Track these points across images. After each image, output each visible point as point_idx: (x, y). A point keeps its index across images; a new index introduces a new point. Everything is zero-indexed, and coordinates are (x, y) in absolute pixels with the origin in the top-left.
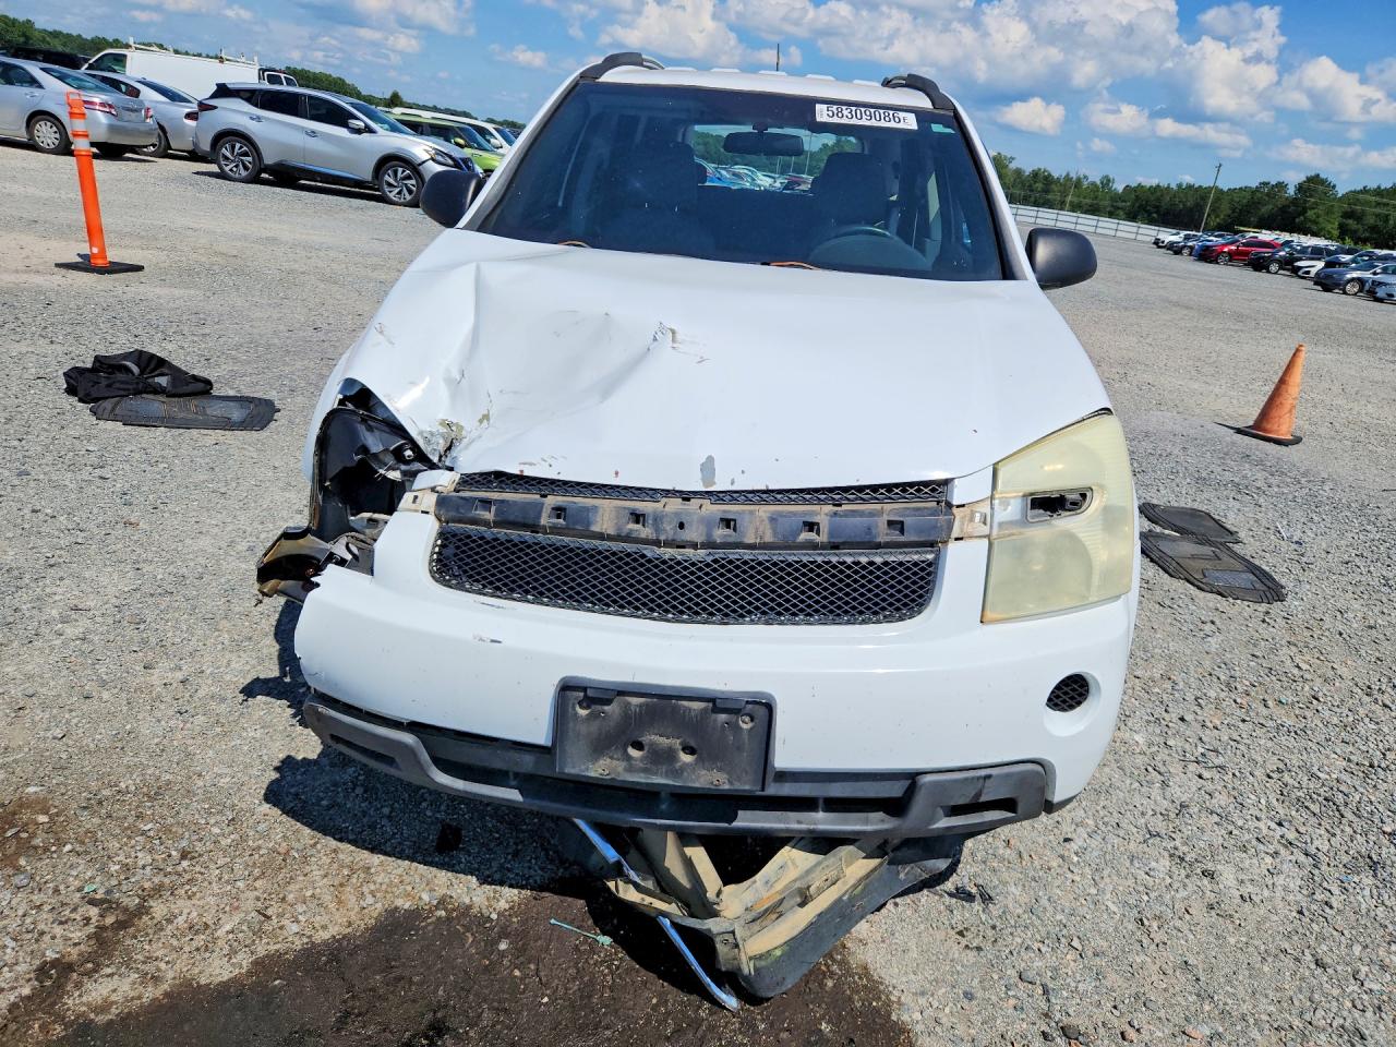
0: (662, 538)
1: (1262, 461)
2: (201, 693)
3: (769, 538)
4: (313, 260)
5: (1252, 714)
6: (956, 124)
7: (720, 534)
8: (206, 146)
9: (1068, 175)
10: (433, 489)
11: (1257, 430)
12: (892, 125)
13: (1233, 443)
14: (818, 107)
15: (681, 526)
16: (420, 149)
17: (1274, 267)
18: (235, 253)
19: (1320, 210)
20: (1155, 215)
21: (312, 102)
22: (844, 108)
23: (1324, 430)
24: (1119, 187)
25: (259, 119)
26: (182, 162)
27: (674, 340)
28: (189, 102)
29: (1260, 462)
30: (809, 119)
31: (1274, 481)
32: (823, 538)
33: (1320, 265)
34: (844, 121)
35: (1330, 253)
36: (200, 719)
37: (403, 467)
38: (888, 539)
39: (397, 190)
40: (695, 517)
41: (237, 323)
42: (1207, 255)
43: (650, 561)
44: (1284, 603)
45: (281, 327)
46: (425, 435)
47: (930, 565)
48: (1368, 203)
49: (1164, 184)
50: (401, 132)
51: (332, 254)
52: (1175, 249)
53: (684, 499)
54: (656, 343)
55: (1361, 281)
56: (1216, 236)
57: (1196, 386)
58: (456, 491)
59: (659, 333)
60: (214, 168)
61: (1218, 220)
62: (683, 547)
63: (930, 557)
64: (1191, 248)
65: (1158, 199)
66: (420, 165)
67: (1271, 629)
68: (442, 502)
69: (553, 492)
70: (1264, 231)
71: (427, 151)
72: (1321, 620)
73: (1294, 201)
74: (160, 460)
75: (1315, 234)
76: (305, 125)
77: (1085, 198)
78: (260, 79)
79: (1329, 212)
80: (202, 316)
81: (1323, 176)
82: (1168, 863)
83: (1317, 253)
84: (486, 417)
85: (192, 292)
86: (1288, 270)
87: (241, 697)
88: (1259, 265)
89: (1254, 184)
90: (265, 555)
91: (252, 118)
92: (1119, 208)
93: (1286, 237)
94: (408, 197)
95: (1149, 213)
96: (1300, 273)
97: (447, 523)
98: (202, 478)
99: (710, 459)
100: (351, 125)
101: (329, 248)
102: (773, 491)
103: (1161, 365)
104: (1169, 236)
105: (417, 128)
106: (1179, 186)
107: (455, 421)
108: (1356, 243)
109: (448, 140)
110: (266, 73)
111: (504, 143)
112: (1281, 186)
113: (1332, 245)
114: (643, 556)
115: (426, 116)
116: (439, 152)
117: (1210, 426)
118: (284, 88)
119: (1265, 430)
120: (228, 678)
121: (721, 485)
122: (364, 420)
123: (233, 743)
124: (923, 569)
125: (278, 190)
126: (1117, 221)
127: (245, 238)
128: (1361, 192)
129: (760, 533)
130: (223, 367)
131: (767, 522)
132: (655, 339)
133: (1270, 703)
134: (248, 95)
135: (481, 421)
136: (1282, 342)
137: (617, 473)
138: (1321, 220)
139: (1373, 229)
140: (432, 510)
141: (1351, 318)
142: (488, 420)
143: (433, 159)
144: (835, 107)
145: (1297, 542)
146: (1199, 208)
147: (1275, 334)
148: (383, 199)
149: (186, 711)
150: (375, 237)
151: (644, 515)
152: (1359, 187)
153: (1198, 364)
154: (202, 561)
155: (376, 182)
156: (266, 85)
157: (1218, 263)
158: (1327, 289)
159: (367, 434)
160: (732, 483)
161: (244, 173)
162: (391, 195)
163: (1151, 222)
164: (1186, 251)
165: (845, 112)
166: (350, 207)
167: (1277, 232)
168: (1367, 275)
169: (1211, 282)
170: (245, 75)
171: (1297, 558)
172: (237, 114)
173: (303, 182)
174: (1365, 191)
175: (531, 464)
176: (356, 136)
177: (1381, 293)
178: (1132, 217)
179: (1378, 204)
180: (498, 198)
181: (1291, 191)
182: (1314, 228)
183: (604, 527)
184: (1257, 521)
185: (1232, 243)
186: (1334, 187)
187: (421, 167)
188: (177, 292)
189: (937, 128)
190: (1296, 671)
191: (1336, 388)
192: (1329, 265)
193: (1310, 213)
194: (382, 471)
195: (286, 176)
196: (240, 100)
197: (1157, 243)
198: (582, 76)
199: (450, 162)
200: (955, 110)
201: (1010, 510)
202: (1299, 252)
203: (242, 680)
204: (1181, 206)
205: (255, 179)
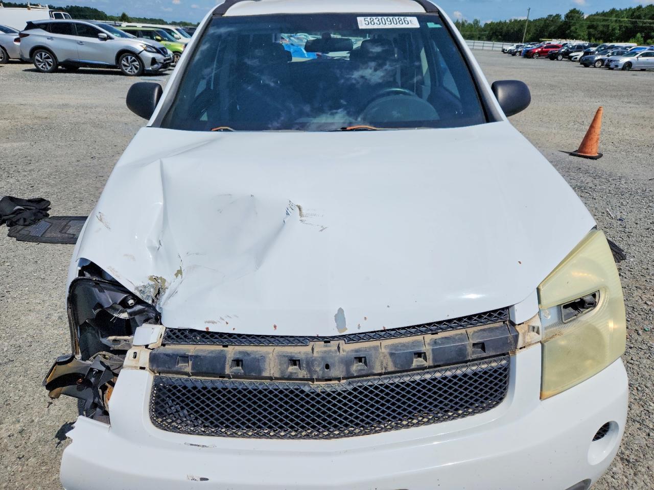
0: (315, 377)
1: (587, 171)
2: (33, 438)
3: (391, 368)
4: (88, 114)
5: (633, 341)
6: (441, 22)
7: (356, 367)
8: (27, 56)
9: (457, 21)
10: (147, 346)
11: (581, 152)
12: (404, 26)
13: (571, 162)
14: (359, 19)
15: (327, 367)
16: (138, 44)
17: (560, 57)
18: (46, 116)
19: (577, 26)
20: (500, 37)
21: (78, 26)
22: (374, 18)
23: (610, 147)
24: (482, 24)
25: (51, 38)
26: (17, 65)
27: (301, 215)
28: (15, 32)
29: (587, 172)
30: (355, 28)
31: (596, 182)
32: (430, 362)
33: (581, 54)
34: (376, 27)
35: (585, 48)
36: (32, 460)
37: (129, 311)
38: (474, 356)
39: (130, 68)
40: (336, 359)
41: (48, 160)
42: (528, 55)
43: (307, 395)
44: (626, 261)
45: (73, 159)
46: (140, 289)
47: (505, 370)
48: (598, 20)
49: (503, 21)
50: (127, 37)
51: (99, 110)
52: (513, 53)
53: (326, 342)
54: (289, 216)
55: (602, 61)
56: (531, 45)
57: (543, 130)
58: (163, 345)
59: (290, 209)
60: (32, 66)
61: (530, 36)
62: (330, 380)
63: (504, 362)
64: (520, 52)
65: (501, 29)
66: (139, 53)
67: (625, 280)
68: (154, 359)
69: (232, 344)
70: (553, 40)
71: (142, 46)
72: (647, 269)
73: (565, 23)
74: (6, 260)
75: (576, 38)
76: (77, 39)
77: (466, 31)
78: (51, 17)
79: (581, 26)
80: (29, 158)
81: (577, 9)
82: (622, 466)
83: (579, 48)
84: (179, 272)
85: (23, 143)
86: (566, 58)
87: (57, 440)
88: (553, 57)
89: (545, 16)
90: (47, 377)
91: (48, 39)
92: (483, 35)
93: (564, 41)
94: (136, 71)
95: (497, 36)
96: (572, 59)
97: (160, 373)
98: (30, 269)
99: (341, 311)
100: (100, 37)
101: (96, 107)
102: (388, 330)
103: (523, 120)
104: (510, 47)
105: (136, 33)
106: (510, 21)
107: (159, 276)
108: (596, 40)
109: (152, 38)
110: (53, 13)
111: (181, 36)
112: (558, 16)
113: (586, 43)
114: (303, 392)
115: (139, 26)
116: (148, 46)
117: (556, 153)
118: (64, 20)
119: (585, 153)
120: (48, 423)
121: (351, 330)
122: (97, 284)
123: (54, 477)
124: (501, 374)
125: (67, 74)
126: (483, 42)
127: (51, 106)
128: (595, 15)
129: (384, 365)
130: (41, 190)
131: (388, 356)
132: (288, 214)
133: (640, 332)
134: (44, 26)
135: (176, 275)
136: (575, 98)
137: (275, 327)
138: (577, 31)
139: (602, 32)
140: (147, 366)
141: (602, 80)
142: (181, 274)
143: (145, 50)
144: (369, 18)
145: (620, 220)
146: (520, 31)
147: (569, 94)
148: (122, 73)
149: (23, 457)
150: (121, 96)
151: (299, 360)
152: (594, 13)
153: (540, 116)
154: (31, 332)
155: (118, 65)
156: (54, 20)
157: (533, 58)
158: (586, 66)
159: (101, 294)
160: (359, 327)
161: (49, 68)
162: (127, 71)
163: (499, 40)
164: (518, 54)
165: (376, 21)
166: (106, 80)
167: (560, 39)
168: (605, 57)
169: (533, 69)
170: (43, 15)
171: (623, 229)
172: (41, 37)
173: (80, 68)
174: (597, 14)
175: (213, 323)
176: (103, 42)
177: (612, 65)
178: (489, 39)
179: (604, 20)
180: (172, 101)
181: (563, 18)
182: (575, 35)
183: (272, 372)
184: (596, 209)
185: (539, 48)
186: (583, 14)
187: (139, 55)
188: (15, 145)
189: (431, 25)
190: (645, 307)
191: (608, 122)
192: (586, 53)
193: (573, 28)
194: (115, 315)
195: (71, 67)
196: (41, 30)
197: (503, 51)
198: (214, 13)
199: (155, 50)
200: (439, 12)
201: (551, 317)
202: (571, 49)
203: (57, 424)
204: (512, 31)
205: (55, 70)
